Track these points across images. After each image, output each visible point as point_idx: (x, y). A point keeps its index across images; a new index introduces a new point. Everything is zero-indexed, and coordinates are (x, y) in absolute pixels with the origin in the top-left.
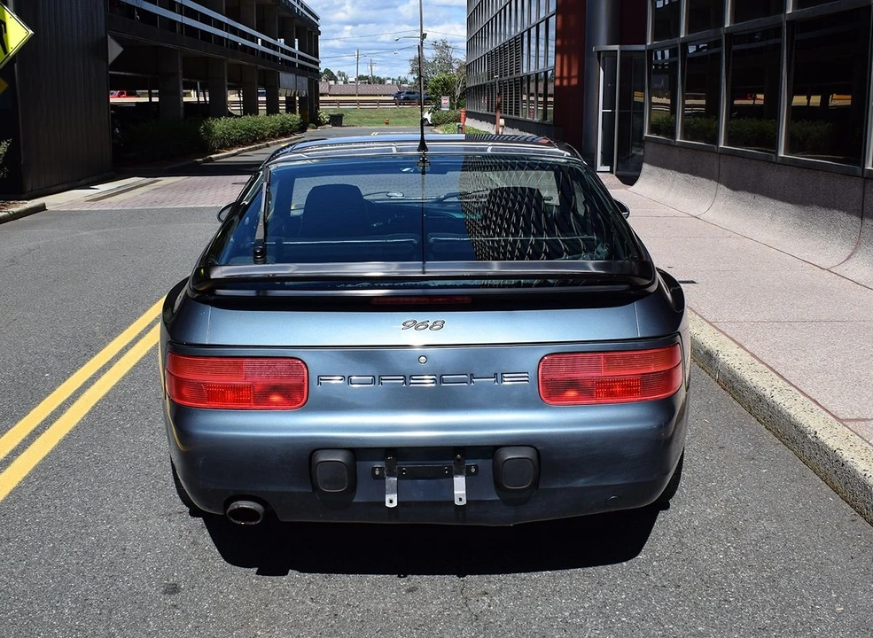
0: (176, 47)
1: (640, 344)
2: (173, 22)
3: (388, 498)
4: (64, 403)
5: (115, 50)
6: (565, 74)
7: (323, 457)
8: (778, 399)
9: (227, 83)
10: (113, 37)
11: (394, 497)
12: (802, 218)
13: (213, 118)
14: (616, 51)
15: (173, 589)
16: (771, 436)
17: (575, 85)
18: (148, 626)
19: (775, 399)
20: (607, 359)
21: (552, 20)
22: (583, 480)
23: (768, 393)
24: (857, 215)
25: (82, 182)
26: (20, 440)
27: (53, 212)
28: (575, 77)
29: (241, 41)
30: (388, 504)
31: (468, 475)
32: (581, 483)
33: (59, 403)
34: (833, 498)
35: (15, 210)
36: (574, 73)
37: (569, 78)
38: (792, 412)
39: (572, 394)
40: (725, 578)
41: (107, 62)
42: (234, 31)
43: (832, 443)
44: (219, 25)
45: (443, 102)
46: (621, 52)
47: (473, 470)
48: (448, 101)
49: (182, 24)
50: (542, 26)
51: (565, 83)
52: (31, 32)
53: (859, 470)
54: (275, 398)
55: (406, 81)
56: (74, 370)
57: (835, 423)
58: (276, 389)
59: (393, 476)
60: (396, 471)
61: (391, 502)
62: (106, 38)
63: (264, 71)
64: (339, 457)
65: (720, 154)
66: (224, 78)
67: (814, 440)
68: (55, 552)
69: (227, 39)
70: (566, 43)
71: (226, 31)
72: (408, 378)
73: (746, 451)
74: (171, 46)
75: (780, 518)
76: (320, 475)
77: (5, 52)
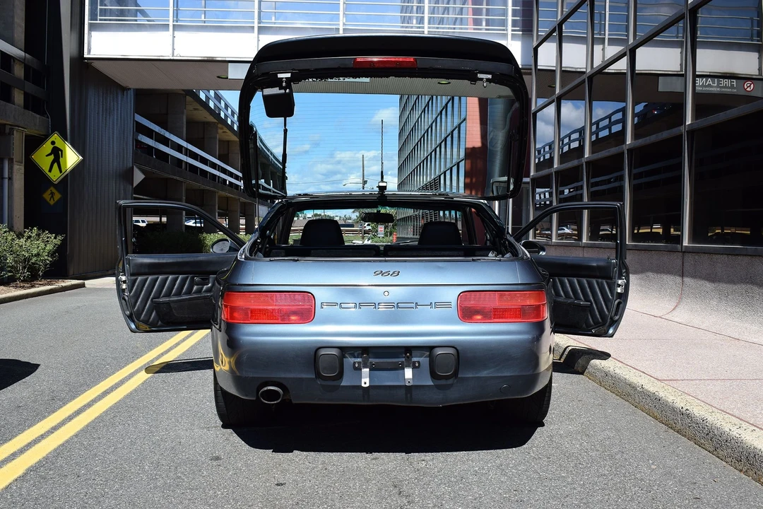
0: (181, 179)
1: (520, 287)
2: (180, 161)
3: (363, 381)
4: (123, 379)
5: (139, 177)
7: (323, 352)
8: (617, 371)
9: (217, 210)
10: (137, 167)
11: (367, 380)
12: (641, 285)
13: (207, 233)
15: (217, 458)
16: (614, 395)
18: (203, 473)
19: (616, 372)
20: (501, 295)
21: (462, 164)
22: (485, 372)
23: (611, 369)
24: (680, 276)
25: (110, 272)
26: (96, 395)
27: (90, 289)
29: (229, 179)
30: (363, 385)
31: (414, 367)
32: (484, 374)
33: (121, 378)
34: (653, 422)
35: (64, 284)
38: (627, 377)
39: (479, 317)
40: (580, 455)
41: (132, 185)
42: (224, 171)
43: (652, 389)
44: (214, 166)
45: (379, 229)
47: (417, 365)
48: (383, 229)
49: (186, 163)
50: (455, 169)
52: (81, 158)
53: (669, 401)
54: (293, 318)
55: (350, 219)
56: (126, 364)
57: (656, 381)
58: (295, 313)
59: (367, 368)
60: (368, 364)
61: (365, 383)
62: (133, 167)
63: (245, 203)
64: (334, 352)
65: (584, 247)
66: (215, 205)
67: (641, 390)
68: (133, 443)
69: (219, 177)
71: (219, 171)
72: (377, 304)
73: (597, 402)
74: (178, 178)
75: (618, 430)
76: (321, 364)
77: (61, 172)
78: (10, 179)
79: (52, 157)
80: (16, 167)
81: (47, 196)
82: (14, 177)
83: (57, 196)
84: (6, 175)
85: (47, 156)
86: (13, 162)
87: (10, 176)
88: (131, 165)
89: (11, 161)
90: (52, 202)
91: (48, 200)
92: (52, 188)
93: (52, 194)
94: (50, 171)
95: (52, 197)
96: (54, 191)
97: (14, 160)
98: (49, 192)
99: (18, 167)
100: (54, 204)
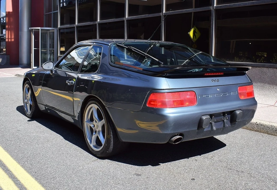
6: (10, 37)
14: (39, 29)
17: (13, 42)
28: (13, 38)
36: (13, 37)
37: (11, 39)
46: (41, 30)
47: (227, 118)
51: (10, 40)
60: (214, 120)
61: (215, 129)
70: (9, 27)
72: (216, 95)
76: (204, 123)
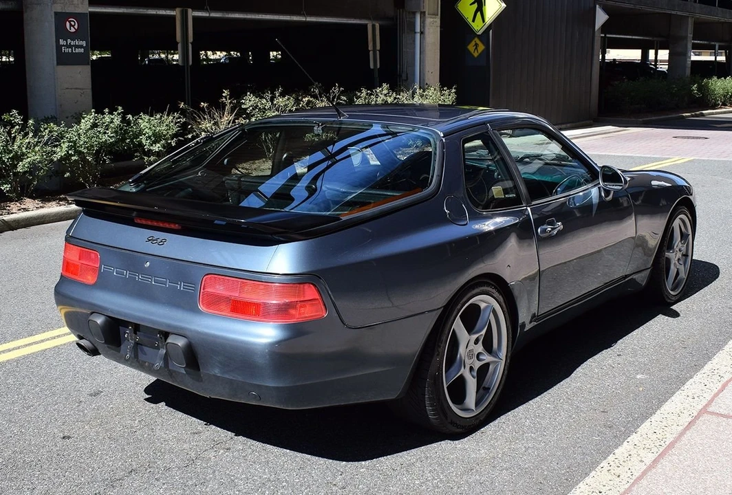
11: (130, 354)
30: (127, 358)
41: (595, 26)
52: (504, 5)
59: (132, 340)
60: (134, 337)
62: (595, 6)
72: (139, 275)
76: (92, 329)
77: (484, 21)
78: (422, 33)
79: (476, 5)
80: (429, 20)
81: (471, 47)
82: (427, 31)
83: (481, 47)
84: (418, 29)
85: (471, 5)
86: (424, 15)
87: (422, 30)
88: (592, 5)
89: (423, 14)
90: (476, 55)
91: (473, 52)
92: (477, 40)
93: (476, 45)
94: (473, 21)
95: (476, 48)
96: (478, 42)
97: (427, 13)
98: (473, 43)
99: (432, 20)
100: (478, 56)
